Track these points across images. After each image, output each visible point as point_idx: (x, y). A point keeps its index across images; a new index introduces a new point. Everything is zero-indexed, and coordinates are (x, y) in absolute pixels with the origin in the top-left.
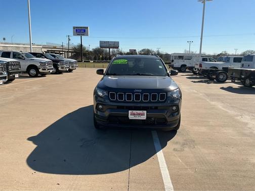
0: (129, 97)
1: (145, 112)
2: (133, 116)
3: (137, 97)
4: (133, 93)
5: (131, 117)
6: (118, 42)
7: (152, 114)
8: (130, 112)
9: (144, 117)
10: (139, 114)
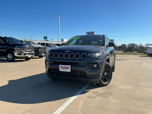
0: (61, 56)
1: (70, 66)
2: (62, 69)
3: (66, 56)
4: (64, 53)
5: (61, 70)
6: (113, 40)
7: (75, 68)
8: (60, 66)
9: (69, 70)
10: (66, 68)
